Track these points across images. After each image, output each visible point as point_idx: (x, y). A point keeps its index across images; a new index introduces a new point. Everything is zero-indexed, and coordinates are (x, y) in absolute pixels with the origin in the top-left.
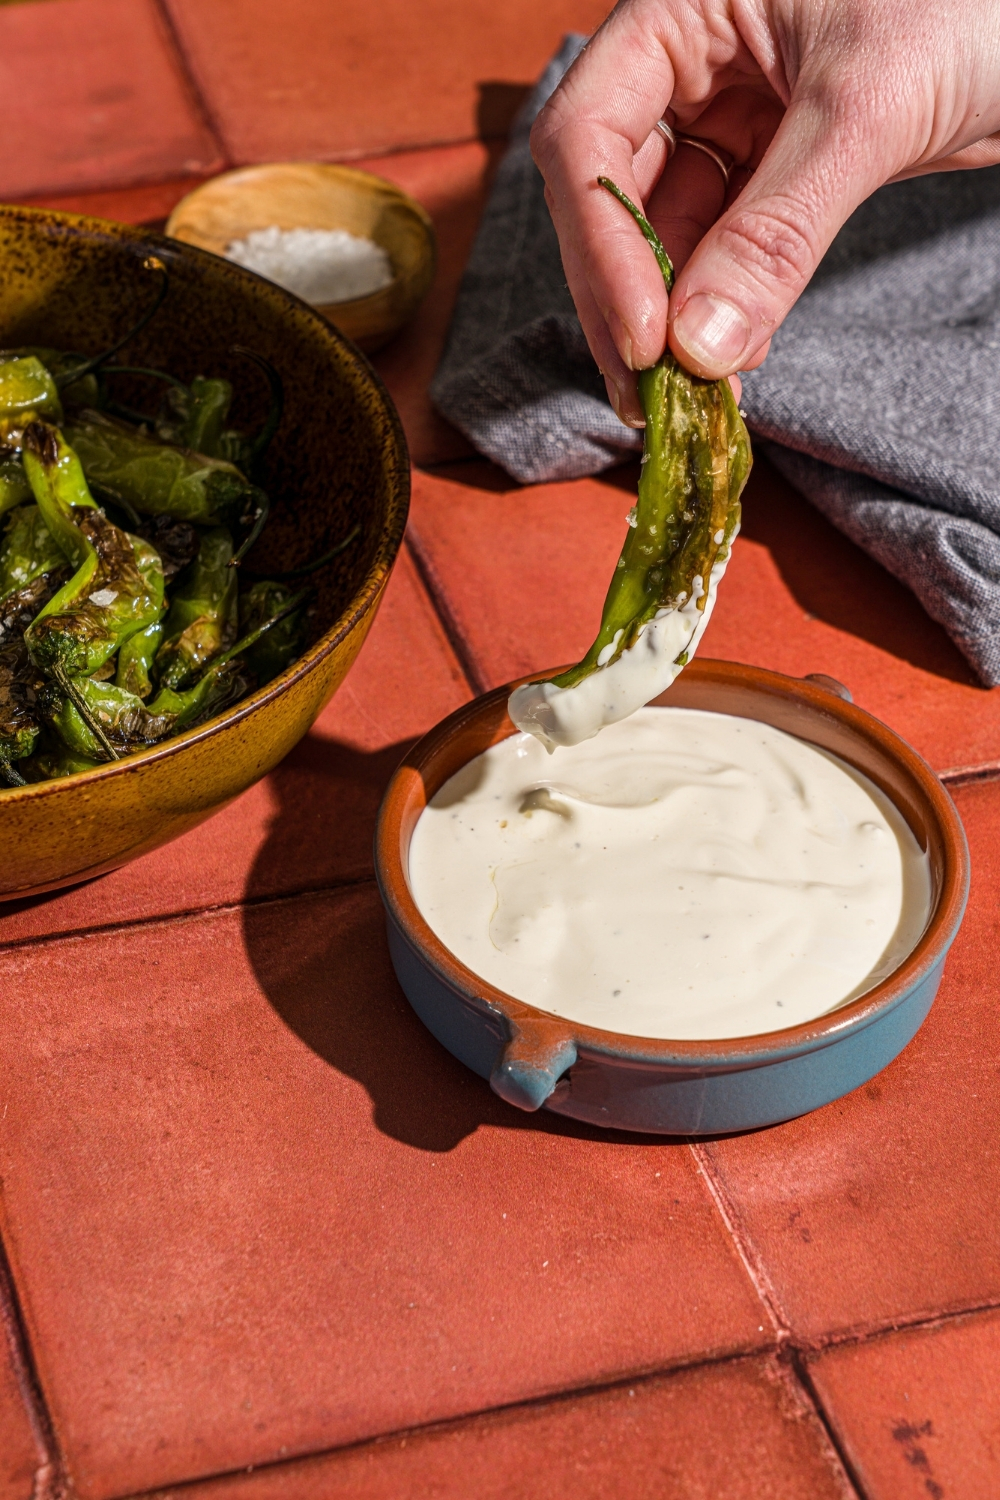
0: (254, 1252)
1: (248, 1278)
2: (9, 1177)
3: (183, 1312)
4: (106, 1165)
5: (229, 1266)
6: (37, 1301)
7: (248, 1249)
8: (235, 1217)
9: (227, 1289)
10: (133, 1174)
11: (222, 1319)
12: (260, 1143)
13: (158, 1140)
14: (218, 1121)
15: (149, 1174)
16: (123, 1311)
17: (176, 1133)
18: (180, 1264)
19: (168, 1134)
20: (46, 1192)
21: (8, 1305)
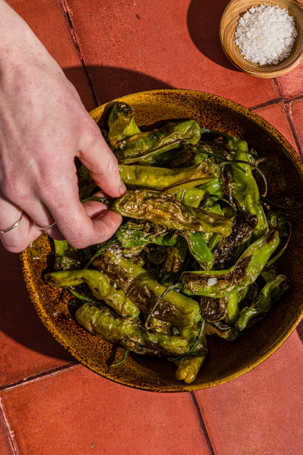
0: (270, 430)
1: (269, 439)
2: (205, 407)
3: (254, 451)
4: (229, 402)
5: (264, 435)
6: (217, 449)
7: (268, 429)
8: (264, 418)
9: (264, 442)
10: (237, 405)
11: (264, 452)
12: (268, 392)
13: (242, 393)
14: (257, 385)
15: (241, 405)
16: (239, 451)
17: (246, 390)
18: (251, 435)
19: (244, 391)
20: (215, 412)
21: (210, 450)
